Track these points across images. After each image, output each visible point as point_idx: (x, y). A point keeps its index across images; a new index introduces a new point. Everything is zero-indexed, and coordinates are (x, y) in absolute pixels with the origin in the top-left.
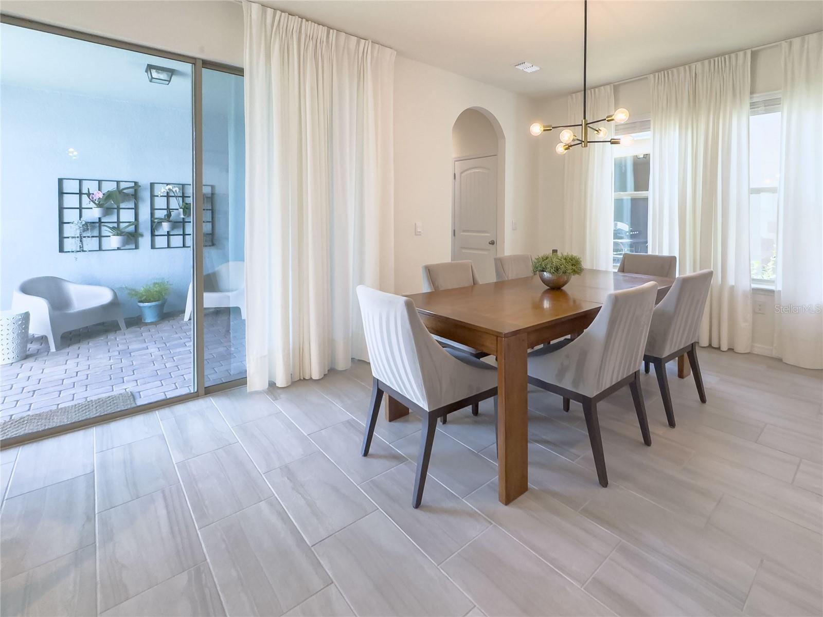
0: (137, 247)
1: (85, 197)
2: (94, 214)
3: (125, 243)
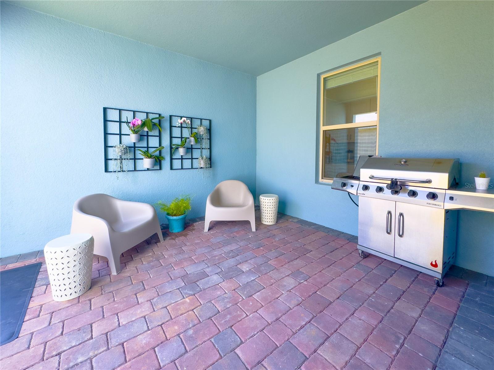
0: (160, 169)
1: (124, 125)
2: (131, 139)
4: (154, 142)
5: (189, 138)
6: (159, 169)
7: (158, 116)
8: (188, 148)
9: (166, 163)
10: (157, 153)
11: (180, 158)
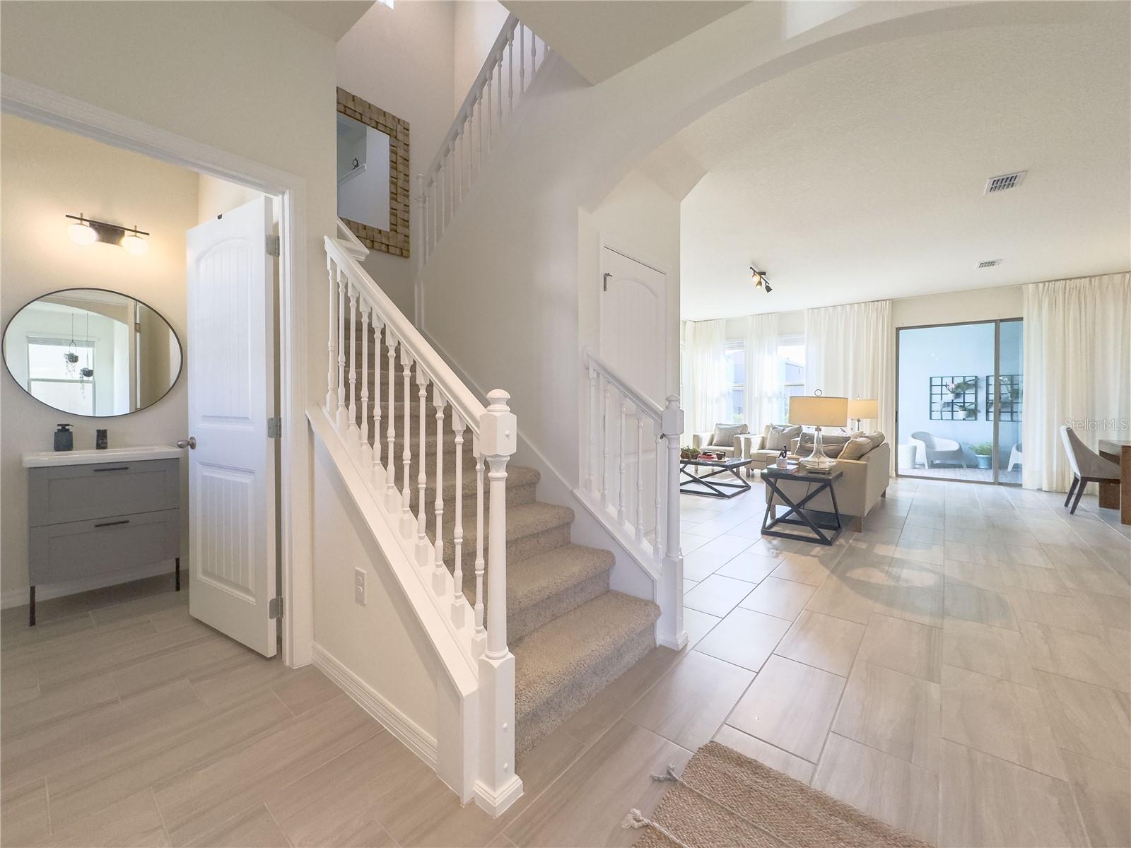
0: (976, 419)
1: (944, 387)
2: (949, 397)
3: (969, 416)
4: (970, 398)
7: (974, 378)
8: (1005, 403)
9: (982, 415)
10: (973, 407)
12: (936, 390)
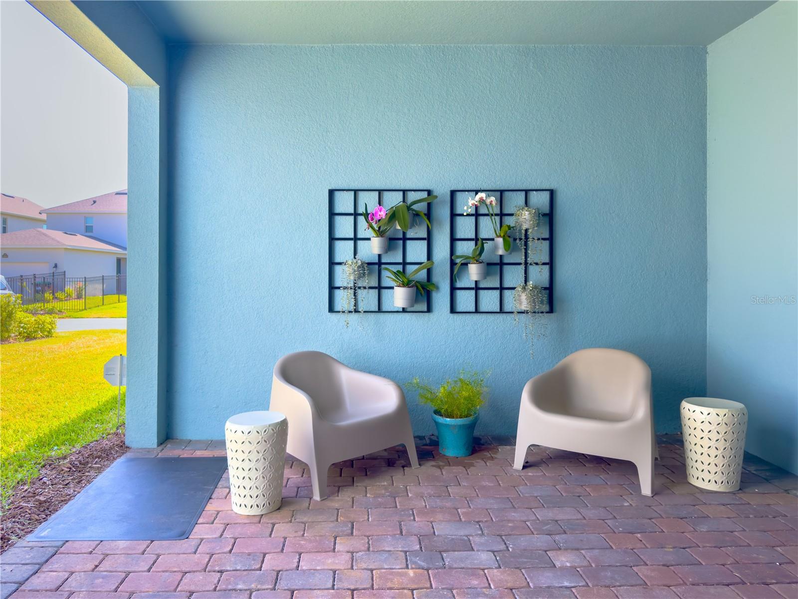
1: (361, 219)
3: (414, 300)
4: (416, 252)
5: (493, 240)
6: (425, 309)
7: (424, 195)
8: (489, 264)
9: (441, 298)
10: (423, 274)
11: (473, 286)
12: (344, 227)
